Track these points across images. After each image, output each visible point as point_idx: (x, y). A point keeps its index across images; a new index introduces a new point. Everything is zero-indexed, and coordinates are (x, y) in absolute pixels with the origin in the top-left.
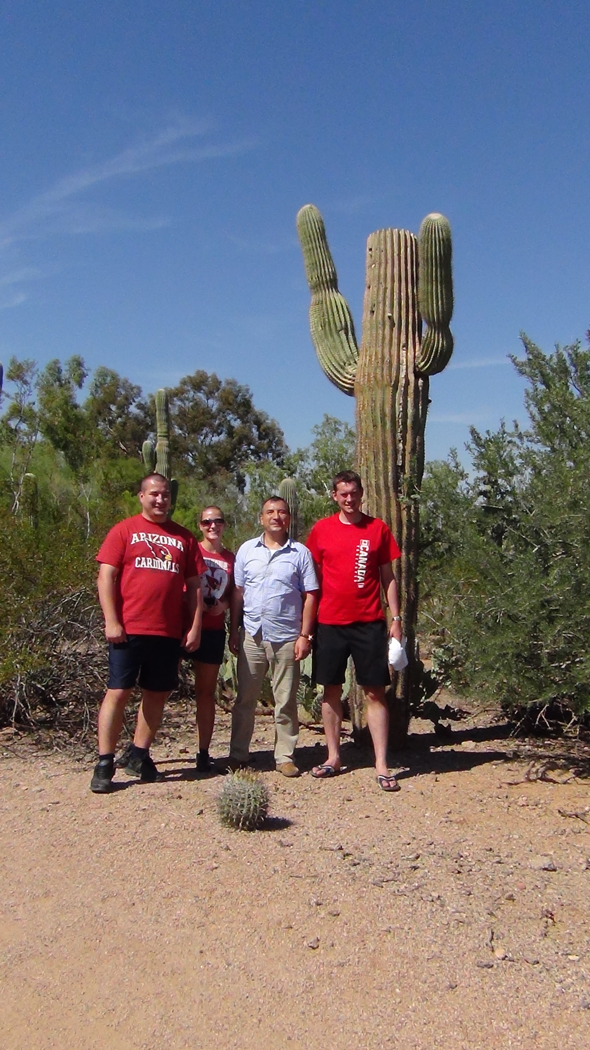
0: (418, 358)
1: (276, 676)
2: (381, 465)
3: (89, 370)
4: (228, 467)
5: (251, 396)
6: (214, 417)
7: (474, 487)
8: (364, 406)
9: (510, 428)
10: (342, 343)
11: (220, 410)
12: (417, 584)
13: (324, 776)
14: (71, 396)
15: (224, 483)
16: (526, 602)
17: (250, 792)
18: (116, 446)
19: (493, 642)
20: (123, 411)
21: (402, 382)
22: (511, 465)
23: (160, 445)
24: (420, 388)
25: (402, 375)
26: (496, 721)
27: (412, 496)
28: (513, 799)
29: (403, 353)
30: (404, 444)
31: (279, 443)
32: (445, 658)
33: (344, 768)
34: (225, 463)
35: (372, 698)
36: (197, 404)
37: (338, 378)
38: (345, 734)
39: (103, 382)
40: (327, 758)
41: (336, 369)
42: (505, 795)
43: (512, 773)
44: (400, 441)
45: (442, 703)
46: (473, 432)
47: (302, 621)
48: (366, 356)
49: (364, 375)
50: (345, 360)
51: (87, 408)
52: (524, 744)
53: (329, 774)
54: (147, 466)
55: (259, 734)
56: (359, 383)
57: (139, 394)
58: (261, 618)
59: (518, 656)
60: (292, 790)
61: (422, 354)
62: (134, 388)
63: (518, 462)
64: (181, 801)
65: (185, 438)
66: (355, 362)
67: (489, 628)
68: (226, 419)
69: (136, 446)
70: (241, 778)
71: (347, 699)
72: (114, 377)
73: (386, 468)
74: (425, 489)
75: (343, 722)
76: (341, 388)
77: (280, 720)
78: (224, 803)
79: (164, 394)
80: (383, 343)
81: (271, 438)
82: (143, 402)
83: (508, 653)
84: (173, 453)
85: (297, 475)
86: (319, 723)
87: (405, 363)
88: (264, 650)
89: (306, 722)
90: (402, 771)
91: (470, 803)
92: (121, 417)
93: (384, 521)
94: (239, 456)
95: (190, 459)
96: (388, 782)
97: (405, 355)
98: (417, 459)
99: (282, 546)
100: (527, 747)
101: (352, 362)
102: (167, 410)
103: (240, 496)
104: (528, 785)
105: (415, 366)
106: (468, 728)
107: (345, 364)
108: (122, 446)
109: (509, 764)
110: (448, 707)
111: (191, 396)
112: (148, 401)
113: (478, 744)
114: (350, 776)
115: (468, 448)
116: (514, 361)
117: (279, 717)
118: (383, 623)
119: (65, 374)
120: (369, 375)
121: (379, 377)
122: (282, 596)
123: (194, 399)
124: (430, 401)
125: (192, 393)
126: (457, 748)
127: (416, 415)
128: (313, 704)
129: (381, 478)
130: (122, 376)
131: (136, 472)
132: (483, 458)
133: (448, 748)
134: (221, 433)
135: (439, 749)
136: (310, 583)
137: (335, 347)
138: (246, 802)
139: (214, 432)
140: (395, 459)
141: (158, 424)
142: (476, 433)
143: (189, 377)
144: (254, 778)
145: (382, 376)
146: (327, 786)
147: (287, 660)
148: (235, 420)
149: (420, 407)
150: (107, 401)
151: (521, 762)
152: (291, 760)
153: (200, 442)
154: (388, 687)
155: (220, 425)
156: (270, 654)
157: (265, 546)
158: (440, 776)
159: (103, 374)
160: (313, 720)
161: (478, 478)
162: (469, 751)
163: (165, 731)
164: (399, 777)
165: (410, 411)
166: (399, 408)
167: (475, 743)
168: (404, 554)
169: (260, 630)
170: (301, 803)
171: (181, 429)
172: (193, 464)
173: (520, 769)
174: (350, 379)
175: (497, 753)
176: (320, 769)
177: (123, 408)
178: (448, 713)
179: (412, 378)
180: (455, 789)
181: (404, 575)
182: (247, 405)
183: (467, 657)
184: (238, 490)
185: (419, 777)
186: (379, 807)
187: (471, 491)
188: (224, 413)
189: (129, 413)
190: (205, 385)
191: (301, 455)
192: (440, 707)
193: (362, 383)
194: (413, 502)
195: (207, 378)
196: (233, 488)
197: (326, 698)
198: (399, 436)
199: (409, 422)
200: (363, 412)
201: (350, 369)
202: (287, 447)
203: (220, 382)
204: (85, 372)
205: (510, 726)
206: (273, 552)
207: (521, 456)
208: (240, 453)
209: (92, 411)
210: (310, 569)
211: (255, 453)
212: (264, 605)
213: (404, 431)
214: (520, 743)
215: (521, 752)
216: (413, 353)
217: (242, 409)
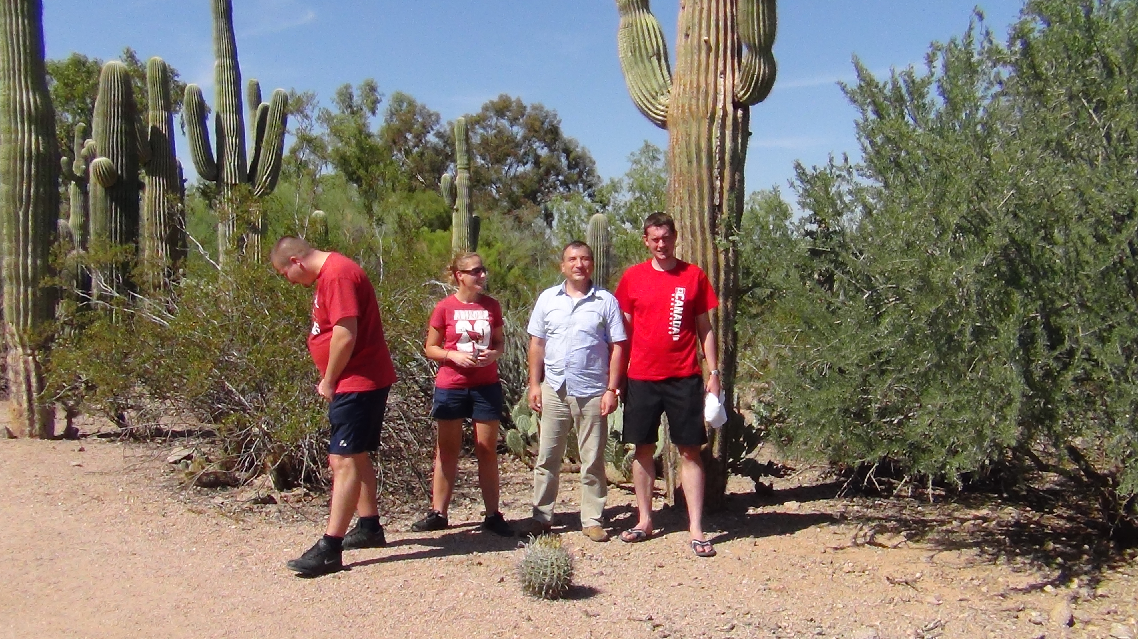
0: (738, 86)
1: (582, 434)
2: (697, 205)
3: (383, 95)
4: (534, 199)
5: (559, 122)
6: (518, 145)
7: (798, 227)
8: (677, 140)
9: (839, 162)
10: (654, 71)
11: (525, 138)
12: (735, 335)
13: (635, 540)
14: (364, 125)
15: (531, 217)
16: (853, 355)
17: (554, 560)
18: (412, 177)
19: (817, 396)
20: (421, 141)
21: (720, 113)
22: (839, 202)
23: (461, 178)
24: (740, 120)
25: (720, 105)
26: (824, 479)
27: (730, 238)
28: (838, 565)
29: (720, 81)
30: (722, 181)
31: (591, 173)
32: (765, 413)
33: (657, 531)
34: (532, 196)
35: (687, 457)
36: (500, 132)
37: (649, 109)
38: (658, 494)
39: (399, 108)
40: (638, 522)
41: (647, 99)
42: (829, 561)
43: (837, 537)
44: (717, 178)
45: (765, 458)
46: (798, 166)
47: (608, 374)
48: (680, 85)
49: (678, 107)
50: (657, 88)
51: (382, 136)
52: (852, 504)
53: (640, 538)
54: (447, 201)
55: (566, 494)
56: (672, 115)
57: (437, 121)
58: (565, 372)
59: (846, 411)
60: (600, 555)
61: (741, 81)
62: (432, 114)
63: (847, 199)
64: (482, 568)
65: (488, 168)
66: (669, 92)
67: (814, 381)
68: (532, 147)
69: (435, 178)
70: (543, 545)
71: (660, 457)
72: (411, 104)
73: (701, 207)
74: (745, 230)
75: (656, 481)
76: (653, 120)
77: (587, 481)
78: (525, 571)
79: (463, 123)
80: (698, 70)
81: (582, 167)
82: (442, 130)
83: (834, 408)
84: (475, 186)
85: (610, 208)
86: (630, 482)
87: (722, 92)
88: (568, 406)
89: (616, 481)
90: (718, 534)
91: (792, 569)
92: (418, 147)
93: (700, 266)
94: (548, 188)
95: (494, 191)
96: (703, 546)
97: (722, 83)
98: (736, 197)
99: (586, 294)
100: (855, 507)
101: (665, 92)
102: (467, 139)
103: (548, 231)
104: (856, 550)
105: (734, 95)
106: (792, 487)
107: (657, 93)
108: (420, 178)
109: (836, 527)
110: (770, 463)
111: (493, 124)
112: (448, 128)
113: (802, 504)
114: (662, 540)
115: (792, 185)
116: (843, 89)
117: (586, 478)
118: (698, 378)
119: (357, 100)
120: (683, 106)
121: (694, 107)
122: (587, 348)
123: (497, 126)
124: (750, 134)
125: (495, 119)
126: (778, 509)
127: (734, 150)
128: (624, 462)
129: (697, 219)
130: (419, 102)
131: (434, 206)
132: (809, 196)
133: (769, 509)
134: (527, 163)
135: (759, 511)
136: (617, 333)
137: (646, 75)
138: (549, 570)
139: (519, 162)
140: (712, 198)
141: (458, 156)
142: (802, 168)
143: (492, 102)
144: (558, 545)
145: (698, 108)
146: (638, 552)
147: (594, 417)
148: (542, 148)
149: (740, 141)
150: (402, 129)
151: (849, 524)
152: (599, 524)
153: (504, 172)
154: (704, 446)
155: (525, 154)
156: (575, 410)
157: (567, 295)
158: (759, 540)
159: (399, 99)
160: (625, 480)
161: (803, 218)
162: (791, 512)
163: (466, 491)
164: (715, 541)
165: (728, 144)
166: (715, 142)
167: (798, 504)
168: (721, 301)
169: (564, 385)
170: (609, 570)
171: (484, 160)
172: (497, 196)
173: (846, 531)
174: (662, 111)
175: (823, 515)
176: (630, 533)
177: (419, 137)
178: (770, 469)
179: (730, 108)
180: (775, 554)
181: (721, 324)
182: (554, 131)
183: (789, 413)
184: (545, 224)
185: (737, 541)
186: (693, 574)
187: (795, 233)
188: (529, 141)
189: (427, 142)
190: (510, 111)
191: (614, 186)
192: (763, 462)
193: (675, 115)
194: (731, 244)
195: (511, 103)
196: (540, 222)
197: (637, 456)
198: (716, 172)
199: (727, 157)
200: (677, 147)
201: (662, 99)
202: (599, 177)
203: (525, 107)
204: (379, 97)
205: (838, 485)
206: (576, 300)
207: (850, 192)
208: (548, 185)
209: (386, 141)
210: (617, 318)
211: (564, 184)
212: (568, 357)
213: (722, 168)
214: (849, 503)
215: (849, 513)
216: (731, 81)
217: (549, 136)
